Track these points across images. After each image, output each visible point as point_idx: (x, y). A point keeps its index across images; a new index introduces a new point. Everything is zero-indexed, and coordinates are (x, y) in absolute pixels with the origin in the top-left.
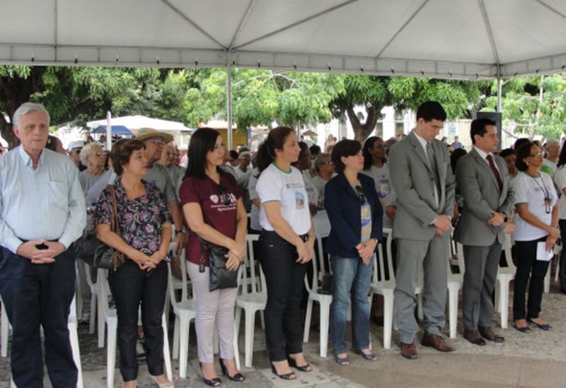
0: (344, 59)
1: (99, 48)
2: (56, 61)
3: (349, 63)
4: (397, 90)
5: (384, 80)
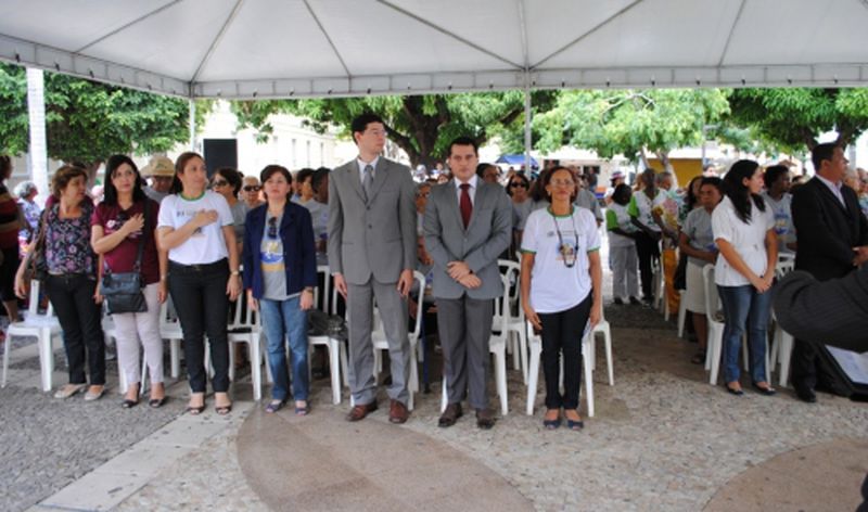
0: (673, 71)
1: (391, 76)
2: (350, 92)
3: (680, 75)
4: (846, 107)
5: (831, 93)
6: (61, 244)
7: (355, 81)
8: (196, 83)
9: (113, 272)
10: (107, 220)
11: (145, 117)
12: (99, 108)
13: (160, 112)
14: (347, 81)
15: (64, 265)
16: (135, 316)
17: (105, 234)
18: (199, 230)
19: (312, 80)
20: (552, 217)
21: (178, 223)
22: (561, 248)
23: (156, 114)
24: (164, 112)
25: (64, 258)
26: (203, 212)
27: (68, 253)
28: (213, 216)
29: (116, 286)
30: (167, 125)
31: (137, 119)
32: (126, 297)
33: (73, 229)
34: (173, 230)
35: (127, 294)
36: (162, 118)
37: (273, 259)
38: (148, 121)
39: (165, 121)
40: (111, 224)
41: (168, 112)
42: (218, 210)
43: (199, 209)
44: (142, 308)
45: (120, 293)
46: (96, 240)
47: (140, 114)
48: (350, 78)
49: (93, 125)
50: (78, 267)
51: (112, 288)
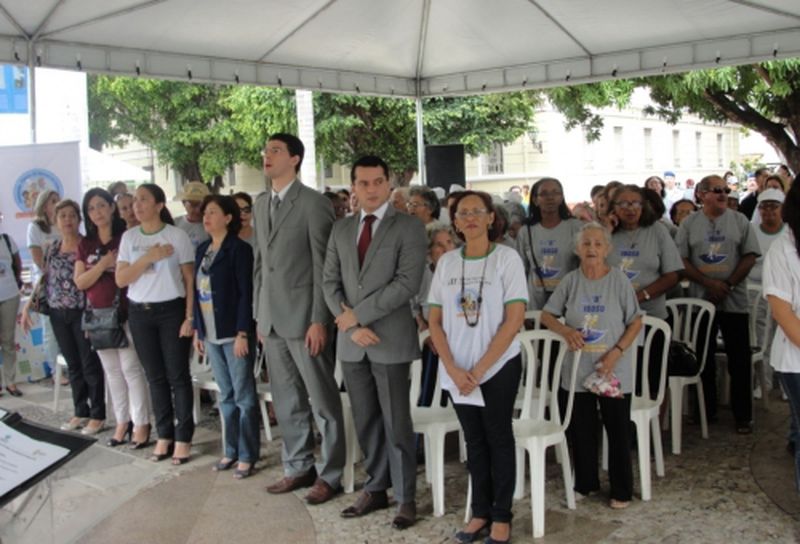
6: (57, 279)
7: (597, 61)
8: (422, 79)
9: (95, 307)
10: (89, 254)
11: (451, 114)
12: (401, 108)
13: (468, 108)
14: (588, 61)
15: (60, 300)
16: (117, 353)
17: (87, 269)
18: (151, 267)
19: (547, 64)
20: (461, 259)
21: (133, 258)
22: (463, 300)
23: (464, 110)
24: (473, 108)
25: (60, 294)
26: (157, 246)
27: (63, 289)
28: (168, 251)
29: (96, 321)
30: (476, 122)
31: (443, 118)
32: (104, 332)
33: (66, 265)
34: (128, 264)
35: (105, 329)
36: (472, 114)
37: (207, 299)
38: (454, 118)
39: (474, 119)
40: (91, 258)
41: (477, 108)
42: (174, 245)
43: (153, 244)
44: (123, 344)
45: (99, 329)
46: (78, 275)
47: (446, 111)
48: (591, 57)
49: (399, 129)
50: (71, 302)
51: (93, 324)
